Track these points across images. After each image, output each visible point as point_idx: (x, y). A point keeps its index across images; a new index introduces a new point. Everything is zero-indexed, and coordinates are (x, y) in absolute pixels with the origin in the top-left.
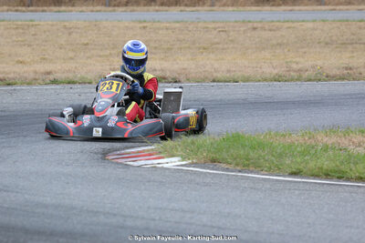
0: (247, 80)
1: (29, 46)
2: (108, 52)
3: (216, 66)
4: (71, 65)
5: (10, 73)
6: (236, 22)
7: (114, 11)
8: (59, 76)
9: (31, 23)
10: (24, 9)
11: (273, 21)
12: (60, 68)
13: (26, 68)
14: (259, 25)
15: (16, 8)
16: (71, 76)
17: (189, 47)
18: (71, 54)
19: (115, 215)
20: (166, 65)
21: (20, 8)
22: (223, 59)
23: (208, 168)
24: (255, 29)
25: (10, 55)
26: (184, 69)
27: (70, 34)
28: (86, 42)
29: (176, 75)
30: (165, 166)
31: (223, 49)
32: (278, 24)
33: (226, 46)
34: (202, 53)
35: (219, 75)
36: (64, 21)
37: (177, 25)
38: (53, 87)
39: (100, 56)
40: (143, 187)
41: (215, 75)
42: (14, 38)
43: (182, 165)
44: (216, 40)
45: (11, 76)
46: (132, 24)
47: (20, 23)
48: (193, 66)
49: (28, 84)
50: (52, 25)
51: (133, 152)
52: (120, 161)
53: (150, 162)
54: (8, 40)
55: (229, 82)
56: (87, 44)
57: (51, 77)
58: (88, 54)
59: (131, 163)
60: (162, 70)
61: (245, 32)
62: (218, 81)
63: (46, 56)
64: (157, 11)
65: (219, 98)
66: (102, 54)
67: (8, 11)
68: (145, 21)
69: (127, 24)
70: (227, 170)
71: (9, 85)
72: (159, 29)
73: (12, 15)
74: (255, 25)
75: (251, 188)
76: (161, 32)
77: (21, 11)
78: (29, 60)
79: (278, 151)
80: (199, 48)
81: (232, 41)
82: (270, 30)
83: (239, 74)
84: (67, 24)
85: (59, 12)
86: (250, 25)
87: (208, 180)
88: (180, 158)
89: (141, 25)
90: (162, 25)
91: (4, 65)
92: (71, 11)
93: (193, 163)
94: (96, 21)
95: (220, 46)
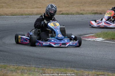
2: (79, 5)
4: (68, 9)
8: (64, 12)
12: (64, 9)
16: (68, 12)
17: (105, 3)
18: (68, 5)
23: (111, 41)
26: (103, 10)
28: (72, 1)
29: (101, 12)
30: (97, 40)
34: (109, 5)
38: (62, 15)
39: (77, 6)
40: (91, 47)
43: (103, 40)
44: (114, 1)
51: (87, 36)
53: (93, 39)
54: (48, 1)
56: (73, 2)
57: (61, 12)
58: (73, 5)
59: (87, 39)
60: (96, 10)
63: (60, 6)
66: (77, 5)
80: (108, 3)
87: (111, 45)
88: (102, 38)
93: (106, 40)
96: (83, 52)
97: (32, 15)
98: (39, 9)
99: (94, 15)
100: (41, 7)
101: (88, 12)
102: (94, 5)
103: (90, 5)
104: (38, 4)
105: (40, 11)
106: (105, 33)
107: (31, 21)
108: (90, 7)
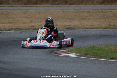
0: (97, 28)
1: (27, 18)
3: (87, 24)
4: (40, 24)
5: (21, 26)
6: (93, 10)
7: (54, 6)
8: (36, 27)
9: (27, 10)
10: (25, 6)
11: (105, 10)
12: (36, 25)
13: (26, 25)
14: (101, 11)
15: (23, 6)
17: (78, 18)
18: (40, 20)
19: (54, 72)
20: (70, 24)
21: (24, 6)
22: (89, 22)
23: (84, 57)
24: (99, 12)
25: (21, 21)
26: (76, 25)
27: (40, 14)
28: (45, 16)
29: (74, 27)
30: (70, 56)
31: (89, 18)
32: (107, 10)
33: (90, 17)
34: (82, 20)
35: (88, 27)
36: (38, 10)
37: (74, 11)
38: (35, 31)
40: (63, 63)
41: (86, 27)
42: (22, 15)
43: (76, 56)
44: (87, 16)
45: (21, 27)
46: (60, 11)
47: (24, 10)
48: (79, 24)
49: (27, 30)
50: (34, 11)
51: (60, 52)
52: (56, 54)
53: (66, 55)
54: (20, 16)
55: (91, 29)
57: (34, 28)
59: (60, 55)
60: (69, 25)
61: (96, 13)
62: (87, 29)
63: (32, 21)
64: (68, 6)
65: (88, 34)
67: (20, 6)
68: (64, 10)
69: (58, 11)
70: (90, 57)
71: (20, 30)
72: (68, 12)
73: (21, 8)
74: (99, 11)
75: (98, 63)
76: (69, 13)
77: (24, 7)
78: (27, 22)
79: (107, 51)
80: (81, 18)
81: (92, 16)
82: (104, 12)
83: (94, 26)
84: (39, 11)
85: (37, 7)
86: (98, 11)
87: (84, 61)
88: (75, 54)
89: (63, 11)
90: (69, 11)
91: (19, 24)
92: (40, 6)
93: (79, 55)
94: (48, 10)
95: (88, 18)
96: (55, 68)
97: (4, 31)
98: (11, 25)
99: (67, 30)
100: (13, 22)
101: (61, 27)
102: (67, 20)
103: (63, 20)
104: (10, 19)
105: (12, 26)
106: (78, 48)
107: (3, 36)
108: (63, 22)
